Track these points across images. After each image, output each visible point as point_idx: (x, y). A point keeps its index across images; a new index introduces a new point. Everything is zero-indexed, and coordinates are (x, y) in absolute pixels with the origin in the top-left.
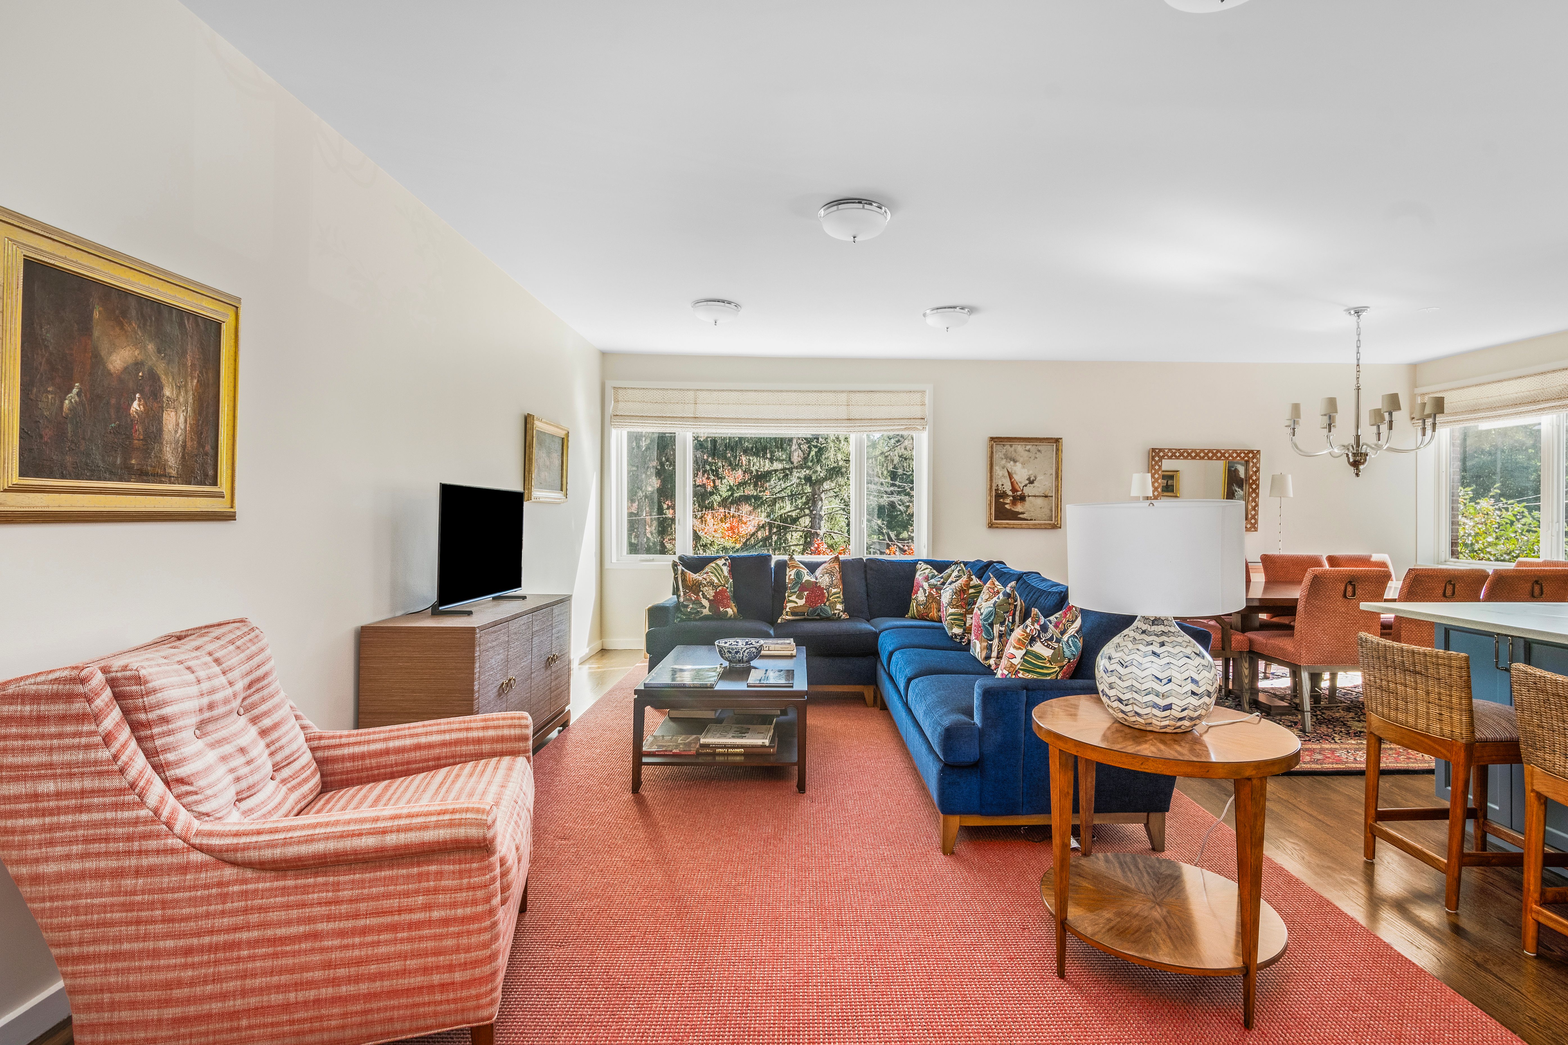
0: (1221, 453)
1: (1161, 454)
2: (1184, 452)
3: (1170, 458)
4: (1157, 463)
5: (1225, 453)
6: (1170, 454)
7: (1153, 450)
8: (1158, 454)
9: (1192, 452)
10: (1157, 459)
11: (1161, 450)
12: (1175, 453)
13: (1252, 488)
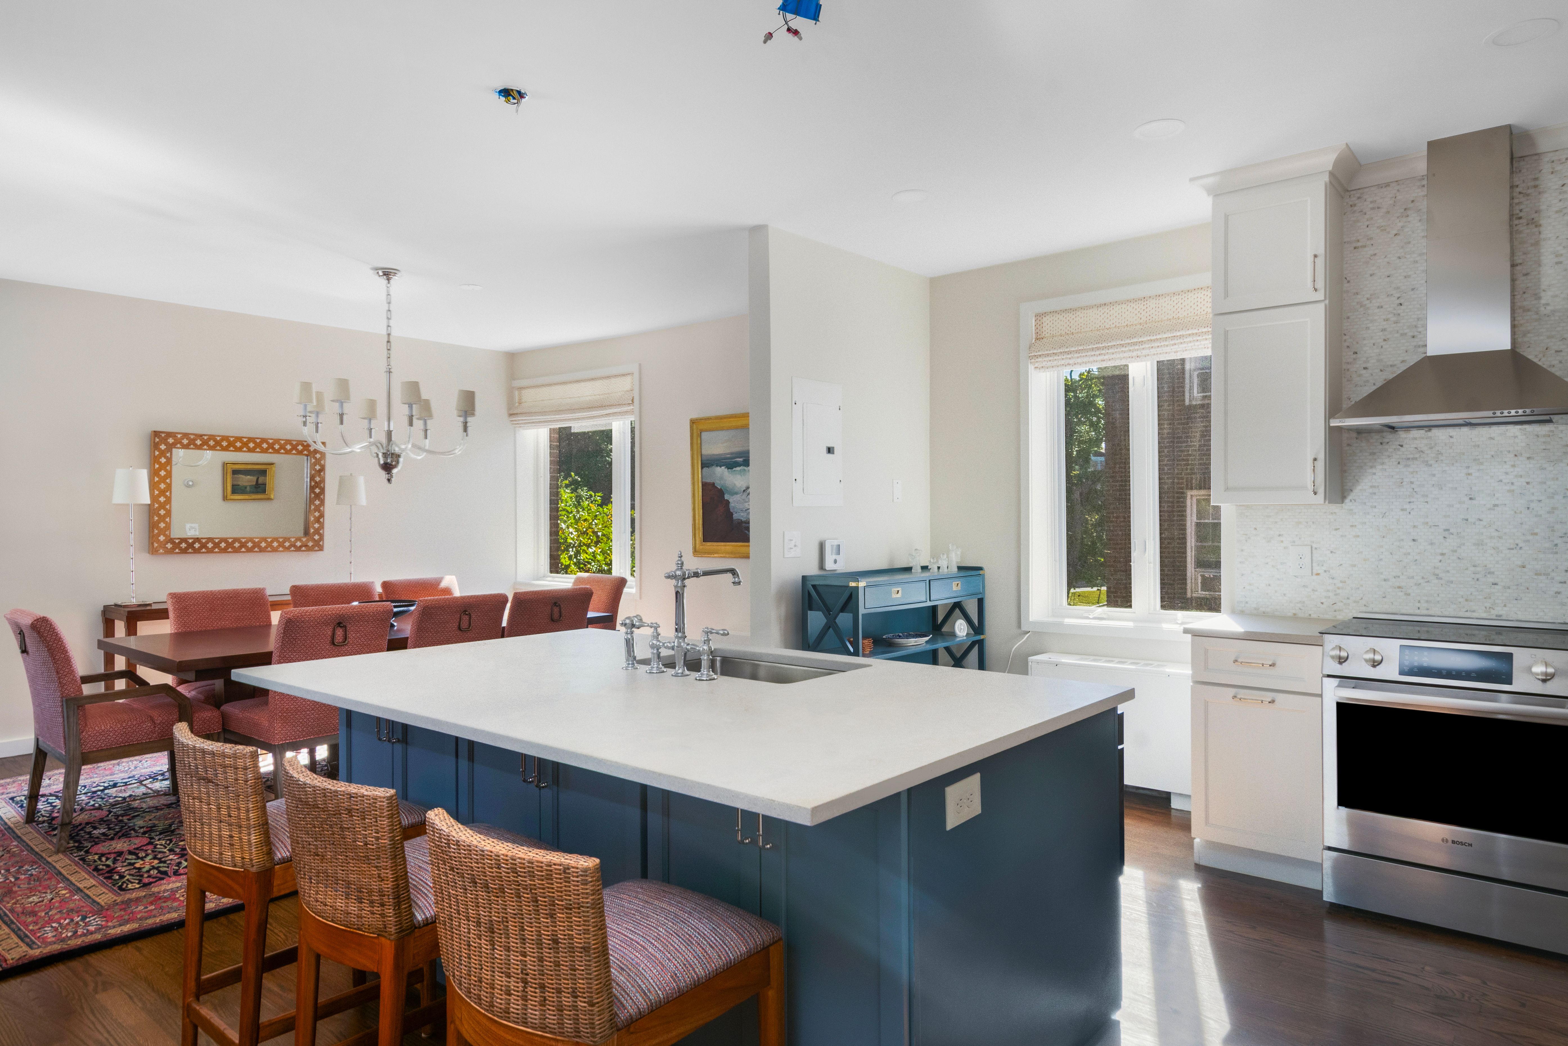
0: (268, 443)
1: (171, 440)
2: (209, 439)
3: (186, 447)
4: (162, 453)
5: (273, 444)
6: (185, 441)
7: (156, 434)
8: (164, 441)
9: (222, 440)
10: (163, 447)
11: (169, 434)
12: (194, 440)
13: (315, 493)
